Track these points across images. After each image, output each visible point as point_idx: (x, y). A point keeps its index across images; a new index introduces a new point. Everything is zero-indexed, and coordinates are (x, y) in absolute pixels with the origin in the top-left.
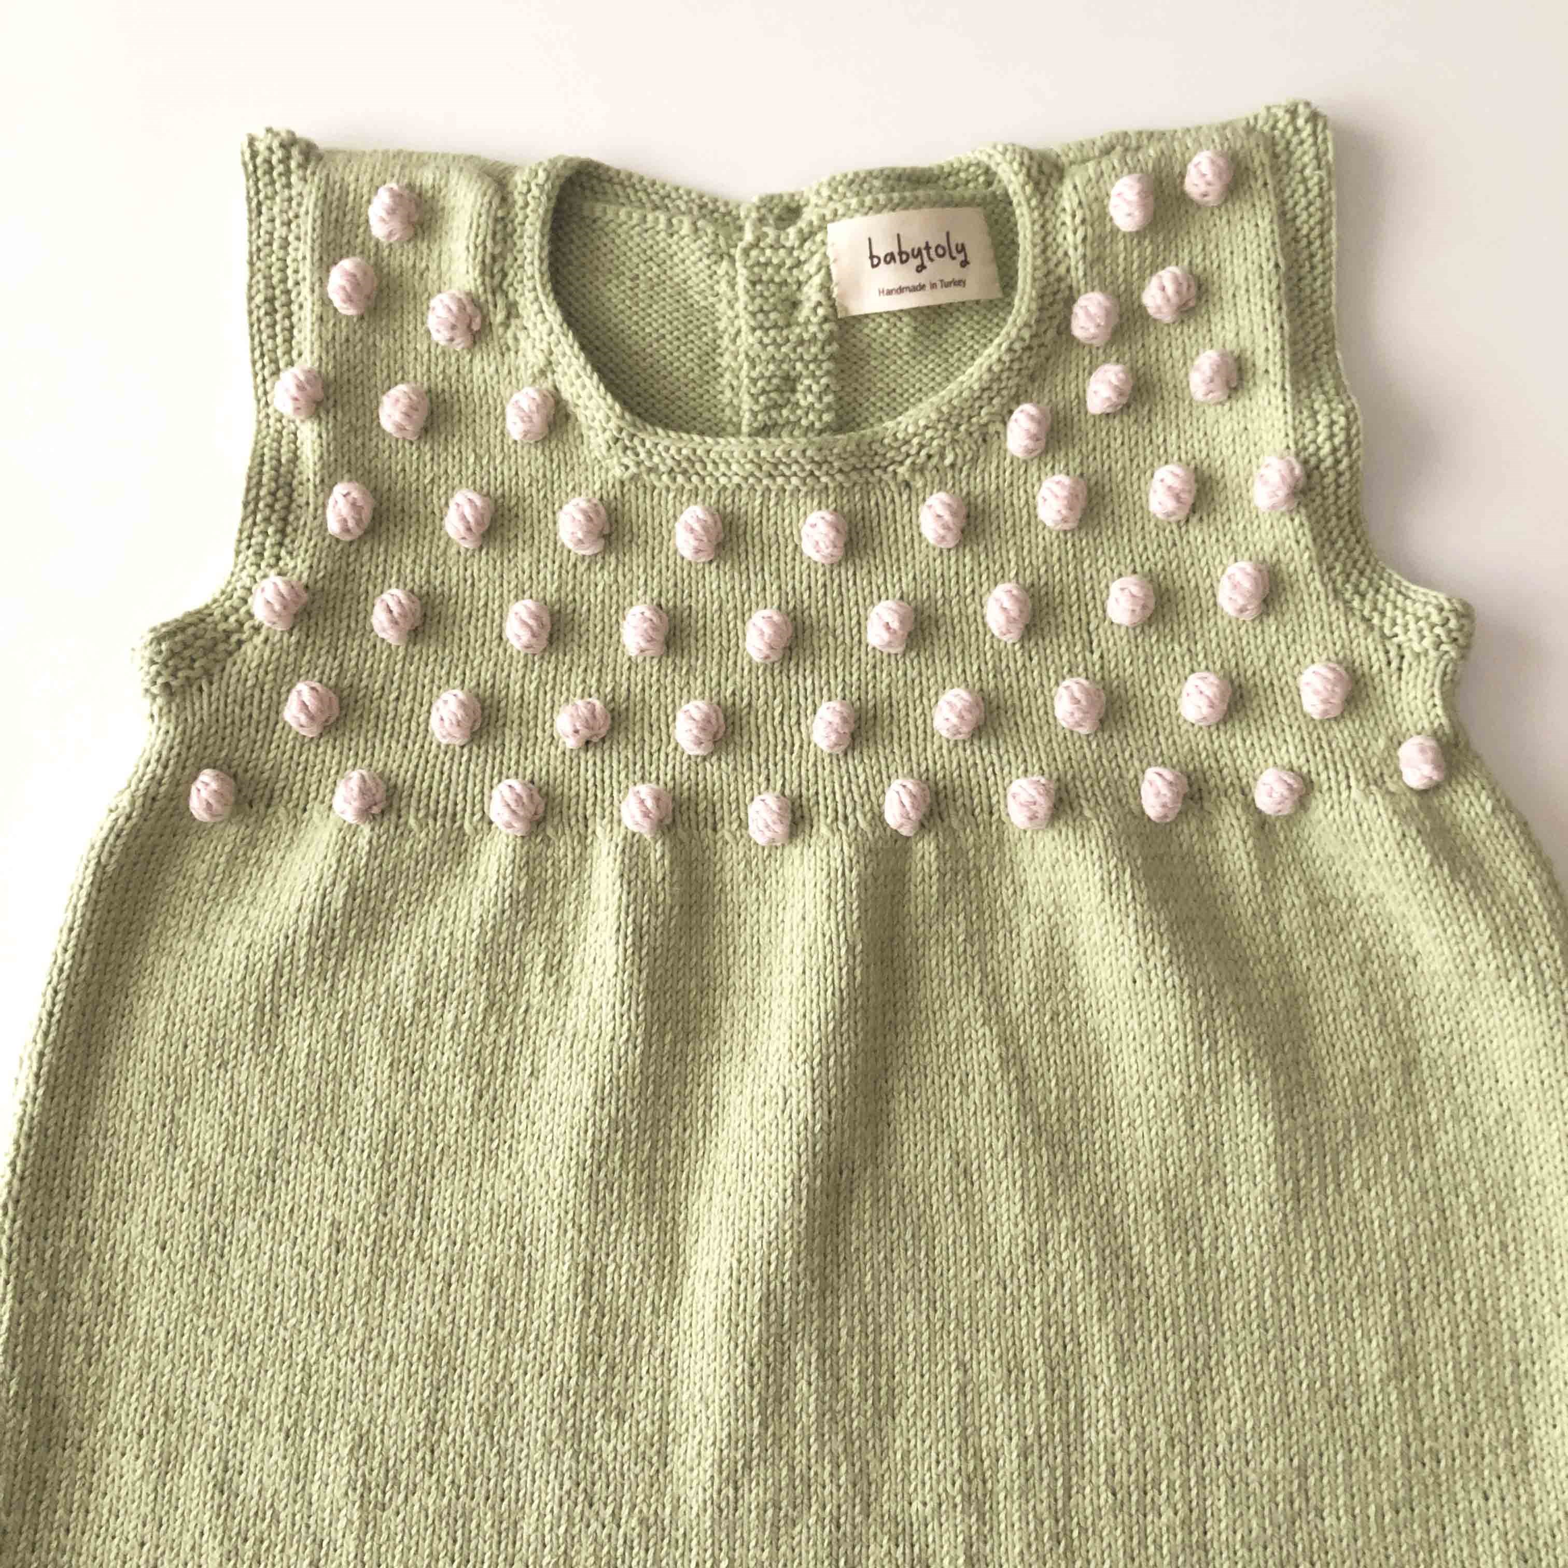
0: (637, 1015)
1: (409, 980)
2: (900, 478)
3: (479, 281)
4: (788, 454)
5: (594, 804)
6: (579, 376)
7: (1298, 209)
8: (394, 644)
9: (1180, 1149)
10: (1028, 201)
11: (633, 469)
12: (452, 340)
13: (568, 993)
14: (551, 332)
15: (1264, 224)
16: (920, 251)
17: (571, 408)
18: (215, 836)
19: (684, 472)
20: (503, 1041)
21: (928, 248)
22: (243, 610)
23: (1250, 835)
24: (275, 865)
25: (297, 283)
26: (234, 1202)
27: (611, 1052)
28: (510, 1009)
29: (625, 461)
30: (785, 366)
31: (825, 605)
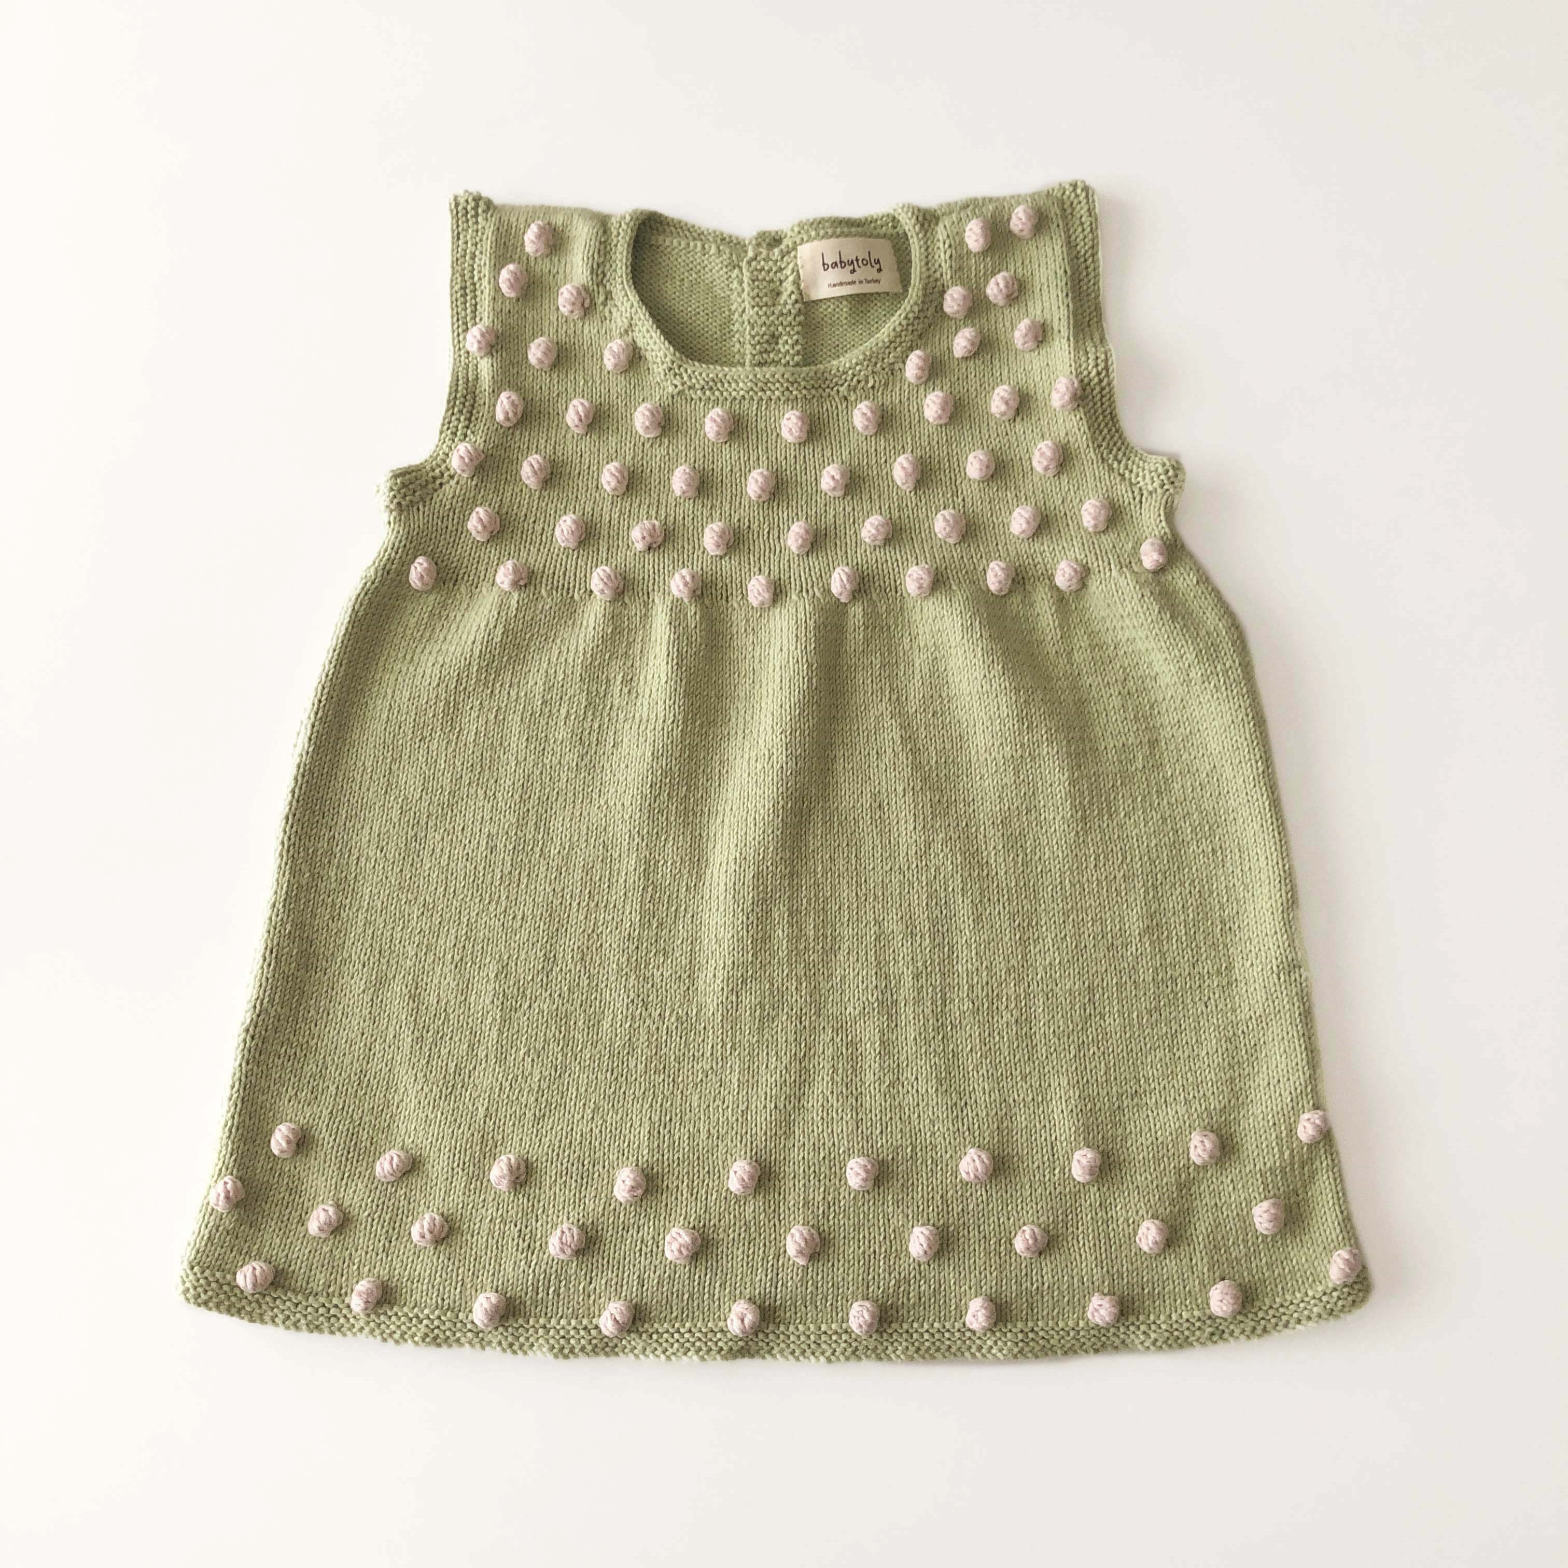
0: (679, 708)
1: (539, 689)
2: (841, 394)
3: (589, 278)
4: (773, 376)
5: (654, 584)
6: (648, 331)
7: (1078, 240)
8: (533, 487)
9: (1012, 792)
10: (918, 234)
11: (680, 387)
12: (572, 312)
13: (636, 697)
14: (632, 306)
15: (1058, 248)
16: (852, 262)
17: (643, 352)
18: (421, 601)
19: (711, 389)
20: (597, 726)
21: (857, 260)
22: (443, 466)
23: (1053, 604)
24: (458, 619)
25: (480, 279)
26: (427, 823)
27: (663, 729)
28: (601, 707)
29: (675, 382)
30: (772, 328)
31: (795, 468)
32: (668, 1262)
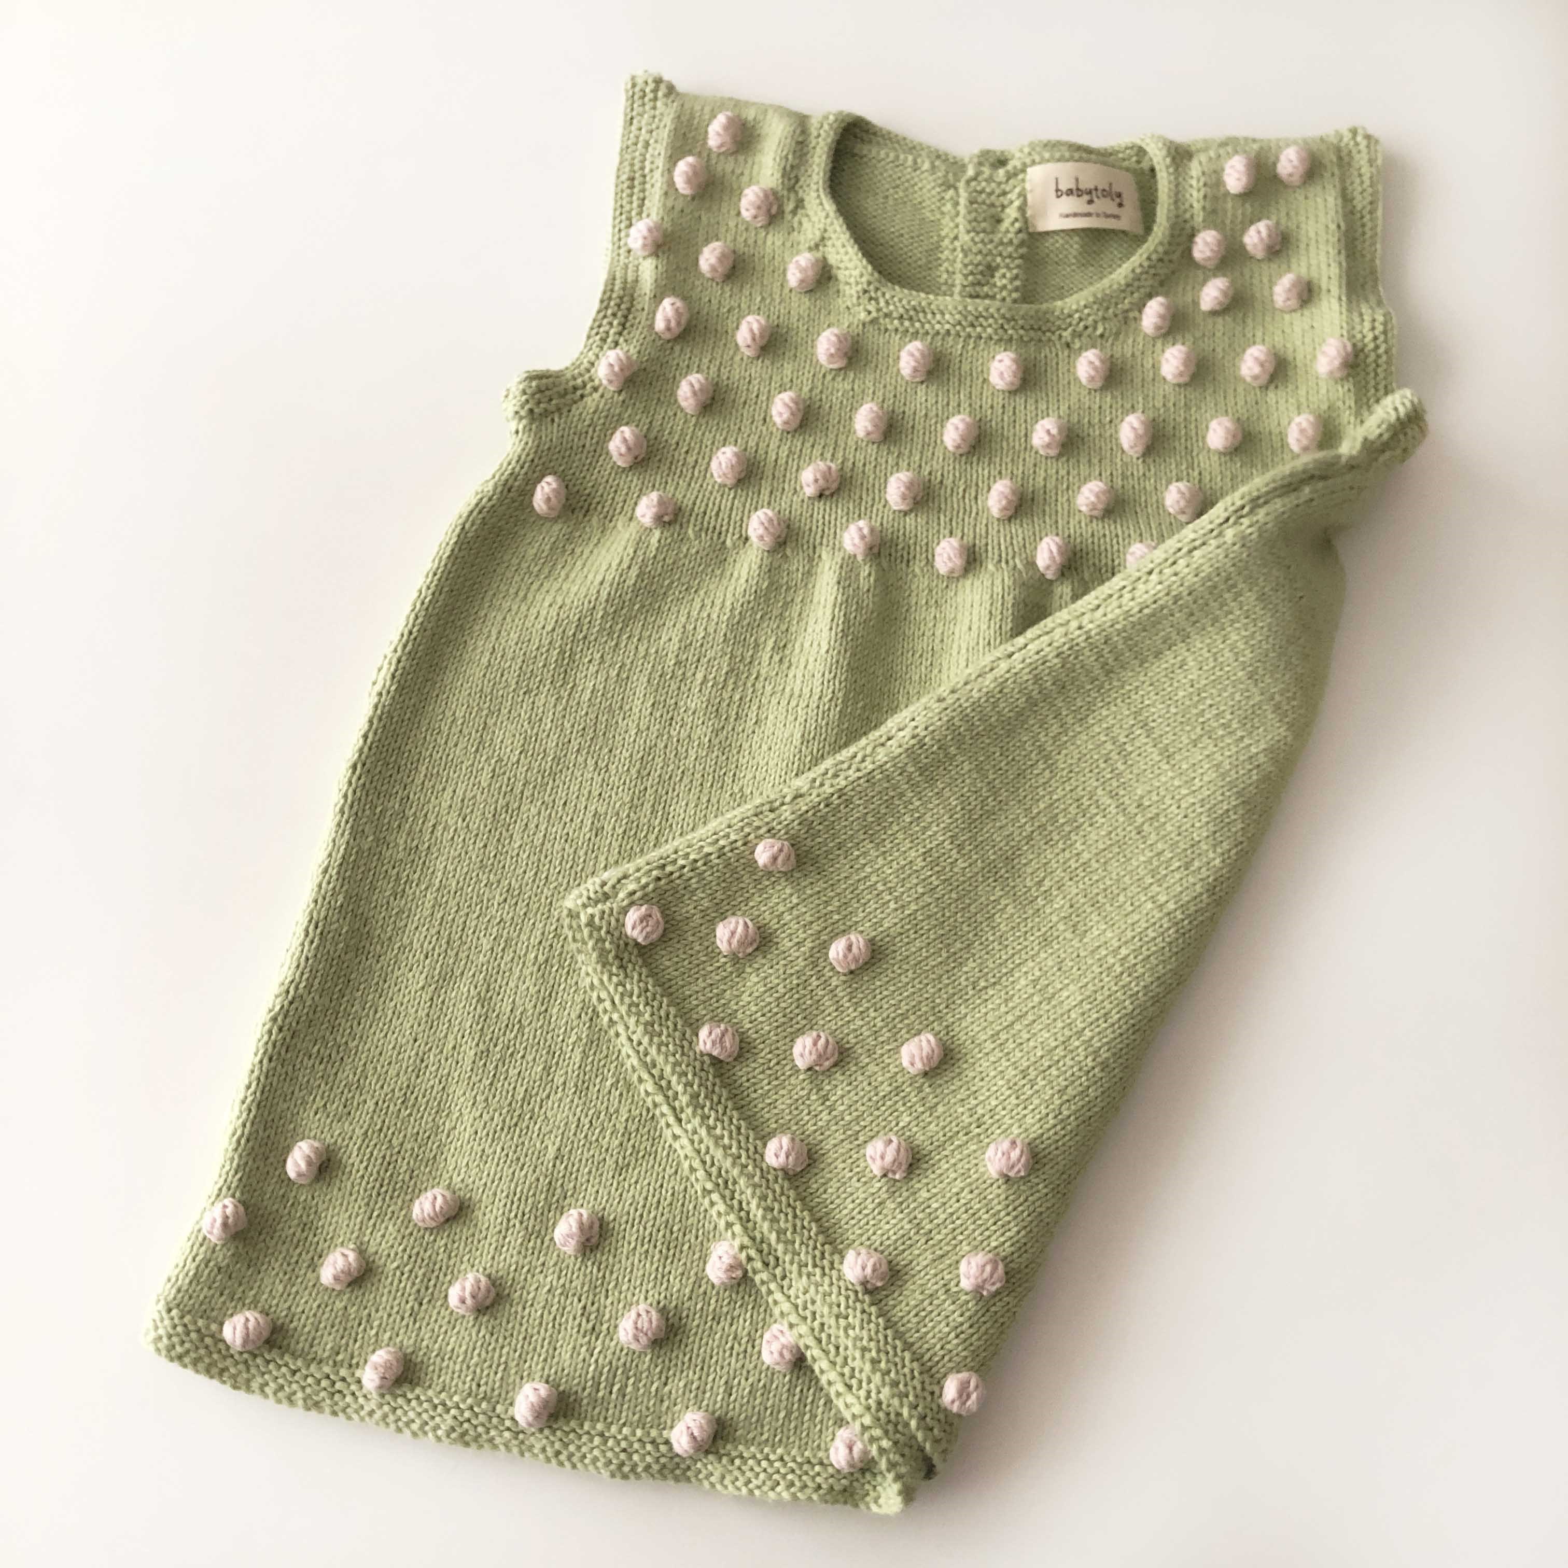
0: (840, 683)
1: (674, 646)
2: (1063, 340)
3: (780, 182)
4: (987, 310)
5: (822, 537)
6: (844, 246)
7: (1355, 193)
8: (689, 411)
10: (1167, 167)
11: (874, 314)
12: (755, 217)
13: (789, 668)
14: (827, 216)
15: (1331, 200)
16: (1091, 190)
17: (834, 271)
18: (544, 530)
19: (911, 319)
20: (737, 697)
21: (1097, 190)
22: (587, 376)
24: (584, 557)
25: (651, 171)
26: (522, 793)
27: (818, 707)
28: (745, 675)
29: (870, 308)
30: (989, 258)
31: (1003, 420)
32: (764, 1367)
